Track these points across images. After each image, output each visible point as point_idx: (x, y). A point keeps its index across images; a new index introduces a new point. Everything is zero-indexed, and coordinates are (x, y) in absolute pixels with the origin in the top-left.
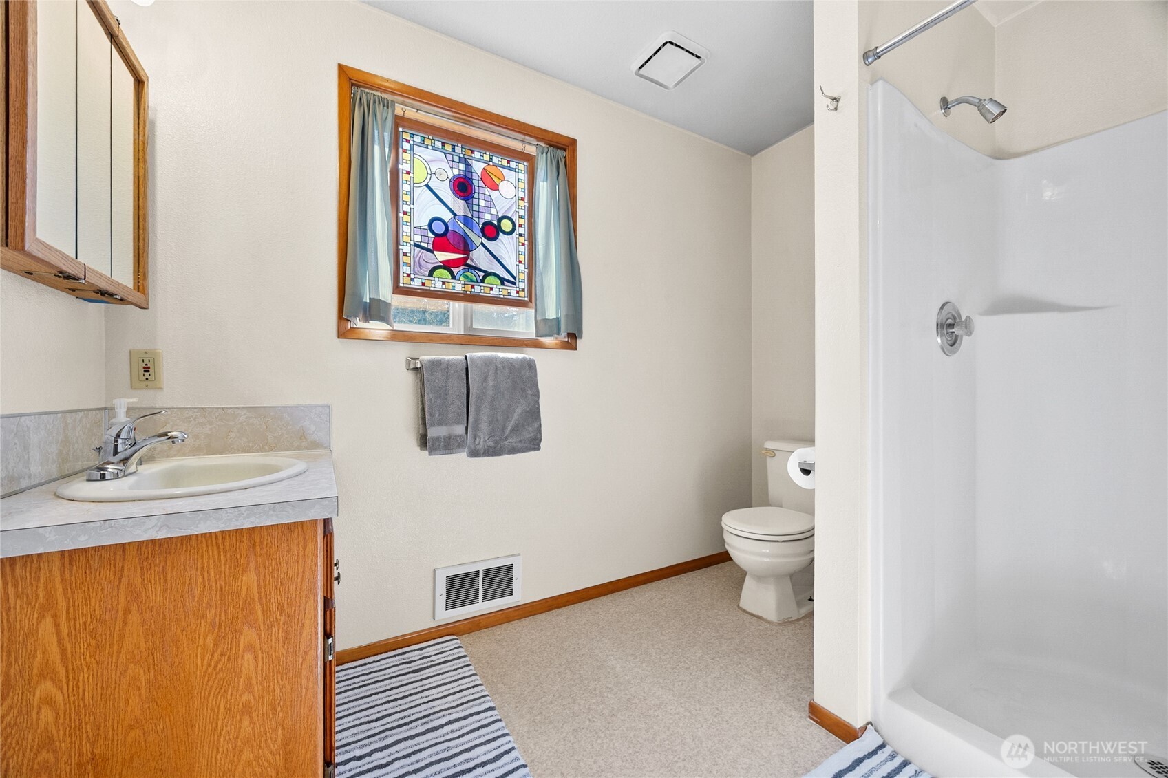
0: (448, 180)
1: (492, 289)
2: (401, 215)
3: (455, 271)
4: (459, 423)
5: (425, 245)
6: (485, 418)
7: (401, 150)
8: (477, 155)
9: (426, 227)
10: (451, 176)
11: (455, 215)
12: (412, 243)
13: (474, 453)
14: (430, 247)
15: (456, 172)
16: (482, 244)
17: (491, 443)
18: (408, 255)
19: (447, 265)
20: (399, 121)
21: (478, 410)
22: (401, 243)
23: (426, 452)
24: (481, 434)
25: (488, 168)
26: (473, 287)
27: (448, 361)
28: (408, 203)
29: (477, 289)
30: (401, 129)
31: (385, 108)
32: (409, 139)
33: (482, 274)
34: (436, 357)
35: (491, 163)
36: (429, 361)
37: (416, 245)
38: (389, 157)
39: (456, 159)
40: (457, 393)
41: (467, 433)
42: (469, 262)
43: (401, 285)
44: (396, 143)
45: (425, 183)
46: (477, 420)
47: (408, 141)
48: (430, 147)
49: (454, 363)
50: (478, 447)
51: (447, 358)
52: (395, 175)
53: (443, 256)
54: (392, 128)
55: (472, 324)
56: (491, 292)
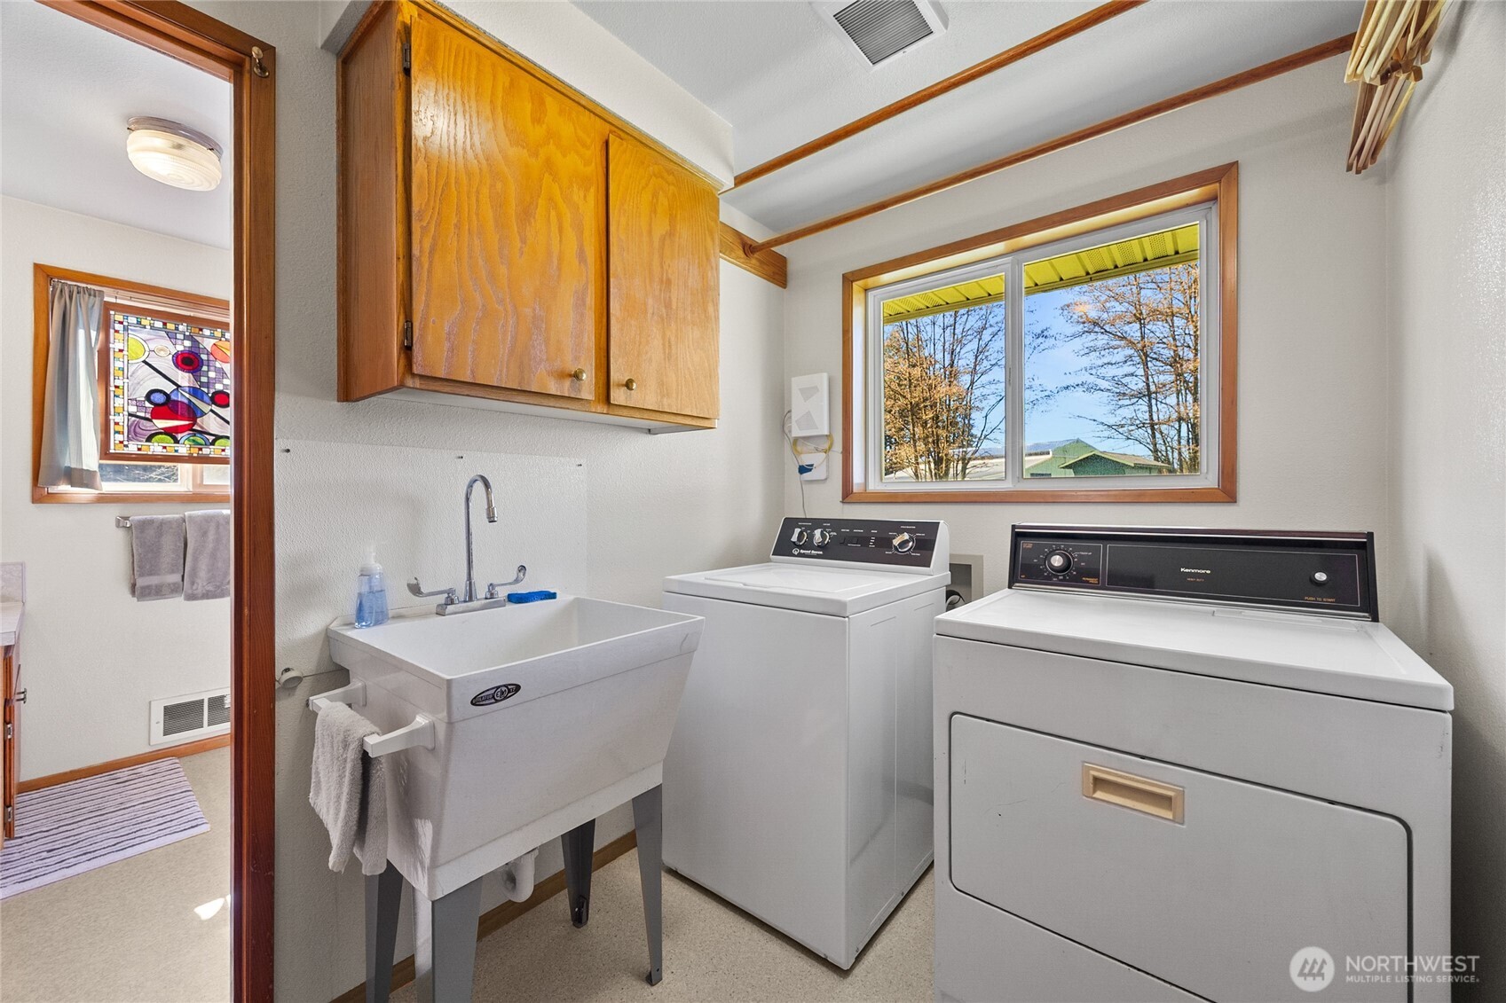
0: (171, 356)
1: (223, 450)
2: (112, 388)
3: (179, 436)
4: (173, 572)
5: (142, 414)
6: (204, 567)
7: (112, 331)
8: (207, 332)
9: (143, 399)
10: (174, 352)
11: (178, 386)
12: (126, 413)
13: (191, 597)
14: (148, 416)
15: (180, 348)
16: (212, 411)
17: (210, 588)
18: (121, 424)
19: (169, 432)
20: (107, 307)
21: (196, 560)
22: (112, 413)
23: (135, 599)
24: (199, 581)
25: (219, 344)
26: (200, 449)
27: (163, 520)
28: (121, 378)
29: (206, 451)
30: (112, 312)
31: (92, 297)
32: (122, 320)
33: (212, 438)
34: (148, 517)
35: (223, 339)
36: (139, 521)
37: (130, 415)
38: (97, 339)
39: (181, 337)
40: (172, 547)
41: (183, 580)
42: (195, 427)
43: (112, 451)
44: (106, 325)
45: (143, 359)
46: (194, 570)
47: (121, 323)
48: (148, 327)
49: (170, 522)
50: (195, 592)
51: (161, 517)
52: (105, 355)
53: (162, 424)
54: (100, 314)
55: (202, 481)
56: (223, 453)
